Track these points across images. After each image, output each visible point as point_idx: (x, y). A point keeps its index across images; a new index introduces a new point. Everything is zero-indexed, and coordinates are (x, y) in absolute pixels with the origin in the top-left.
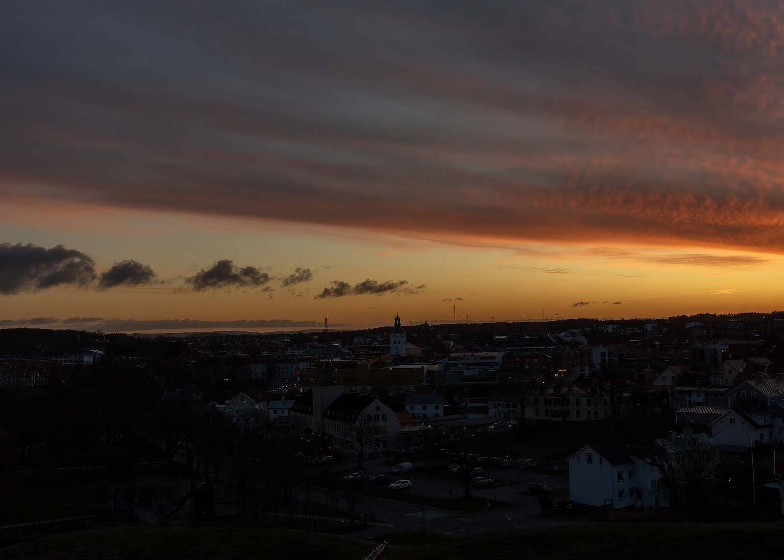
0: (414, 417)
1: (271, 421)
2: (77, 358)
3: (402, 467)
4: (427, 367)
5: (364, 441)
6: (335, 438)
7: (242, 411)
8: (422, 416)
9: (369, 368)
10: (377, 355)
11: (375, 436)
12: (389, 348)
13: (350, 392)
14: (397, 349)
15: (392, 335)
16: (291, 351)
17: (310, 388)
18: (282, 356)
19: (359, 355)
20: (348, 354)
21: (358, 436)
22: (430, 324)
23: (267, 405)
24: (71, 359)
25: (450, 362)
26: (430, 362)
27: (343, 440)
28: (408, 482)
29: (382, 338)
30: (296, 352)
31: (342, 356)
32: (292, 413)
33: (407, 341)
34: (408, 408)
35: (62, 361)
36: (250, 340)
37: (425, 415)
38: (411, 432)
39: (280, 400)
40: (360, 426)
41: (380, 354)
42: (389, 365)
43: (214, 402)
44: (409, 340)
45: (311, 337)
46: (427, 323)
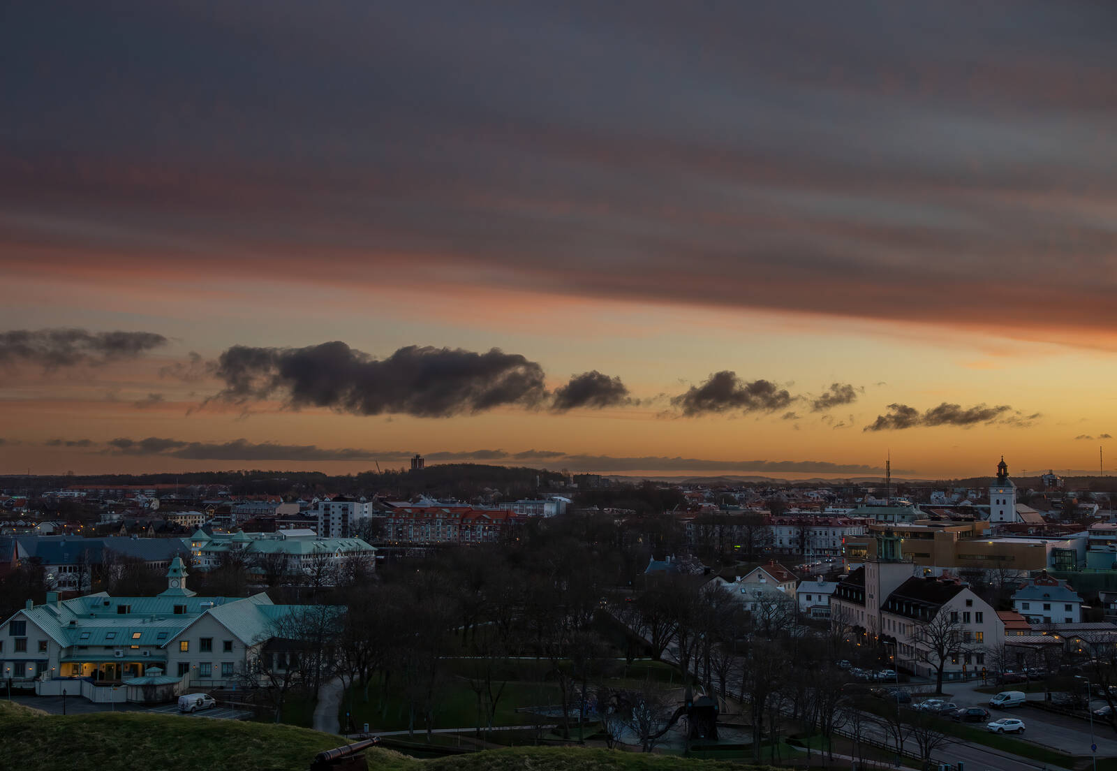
0: (1028, 620)
1: (802, 610)
2: (535, 508)
3: (1008, 698)
4: (1050, 544)
5: (945, 651)
6: (900, 644)
7: (760, 594)
8: (1042, 620)
9: (955, 539)
10: (967, 520)
11: (963, 645)
12: (988, 511)
13: (925, 575)
14: (1001, 513)
15: (992, 490)
16: (834, 510)
17: (861, 565)
18: (820, 515)
19: (939, 519)
20: (921, 517)
21: (937, 643)
22: (1058, 475)
23: (797, 588)
24: (528, 507)
25: (1092, 537)
26: (1058, 535)
27: (912, 647)
28: (1019, 722)
29: (977, 495)
30: (841, 511)
31: (914, 519)
32: (835, 602)
33: (1018, 501)
34: (1018, 605)
35: (516, 510)
36: (774, 490)
37: (1047, 620)
38: (1023, 643)
39: (816, 580)
40: (938, 629)
41: (972, 520)
42: (988, 537)
43: (720, 579)
44: (1023, 499)
45: (864, 488)
46: (1054, 473)
